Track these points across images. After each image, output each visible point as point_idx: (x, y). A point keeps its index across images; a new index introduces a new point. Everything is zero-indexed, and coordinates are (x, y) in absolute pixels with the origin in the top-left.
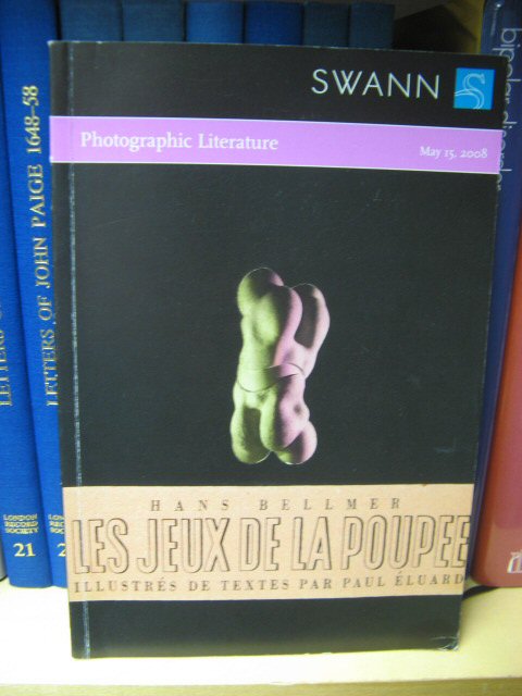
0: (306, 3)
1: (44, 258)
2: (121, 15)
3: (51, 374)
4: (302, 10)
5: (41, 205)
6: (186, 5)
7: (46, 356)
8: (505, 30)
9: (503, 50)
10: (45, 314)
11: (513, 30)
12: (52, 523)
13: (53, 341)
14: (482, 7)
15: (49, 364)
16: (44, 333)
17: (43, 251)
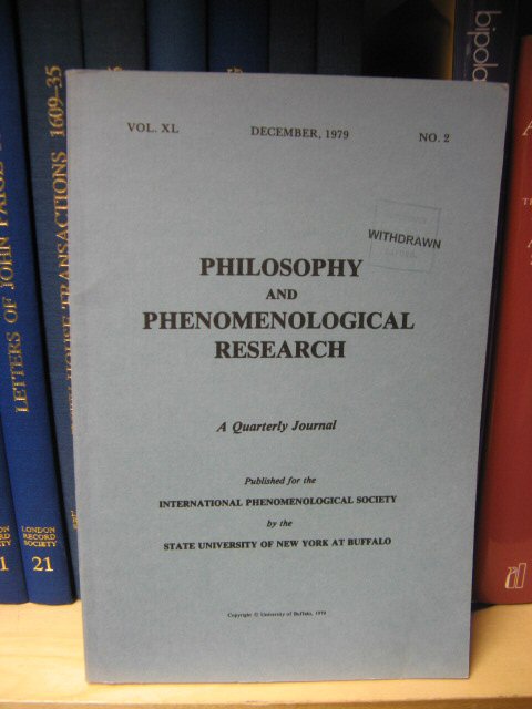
1: (7, 258)
3: (19, 379)
5: (3, 203)
7: (13, 361)
8: (479, 13)
9: (478, 34)
10: (11, 316)
11: (488, 13)
13: (19, 345)
15: (17, 369)
16: (10, 336)
17: (6, 251)
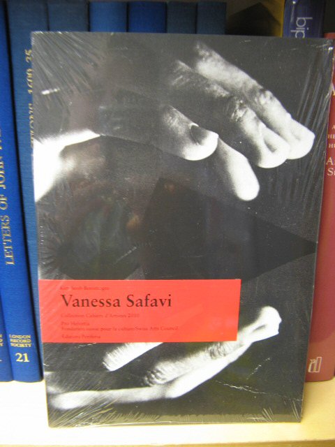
0: (168, 2)
2: (47, 12)
4: (165, 6)
6: (89, 4)
8: (299, 18)
10: (3, 206)
11: (304, 19)
12: (11, 340)
13: (8, 223)
14: (283, 4)
